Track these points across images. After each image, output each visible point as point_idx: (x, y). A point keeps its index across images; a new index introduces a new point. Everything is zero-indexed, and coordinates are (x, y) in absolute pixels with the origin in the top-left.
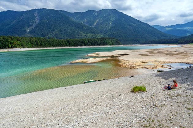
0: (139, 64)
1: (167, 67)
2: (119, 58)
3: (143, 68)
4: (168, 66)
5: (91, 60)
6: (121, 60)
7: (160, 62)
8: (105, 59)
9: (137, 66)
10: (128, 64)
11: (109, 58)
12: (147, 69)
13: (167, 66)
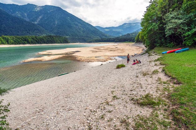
0: (93, 59)
1: (114, 60)
2: (74, 55)
3: (98, 61)
4: (115, 58)
5: (46, 58)
6: (76, 56)
7: (108, 56)
9: (92, 60)
10: (84, 59)
11: (65, 55)
12: (101, 61)
13: (114, 59)
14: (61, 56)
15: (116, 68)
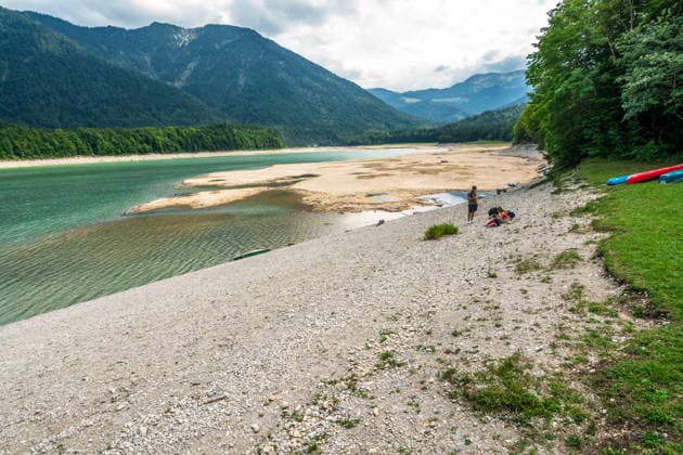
0: (358, 201)
1: (431, 204)
2: (295, 186)
3: (375, 210)
4: (434, 199)
5: (206, 199)
6: (303, 192)
7: (411, 191)
8: (252, 194)
9: (356, 206)
10: (328, 202)
11: (265, 189)
12: (386, 210)
13: (431, 201)
14: (253, 191)
15: (422, 235)
